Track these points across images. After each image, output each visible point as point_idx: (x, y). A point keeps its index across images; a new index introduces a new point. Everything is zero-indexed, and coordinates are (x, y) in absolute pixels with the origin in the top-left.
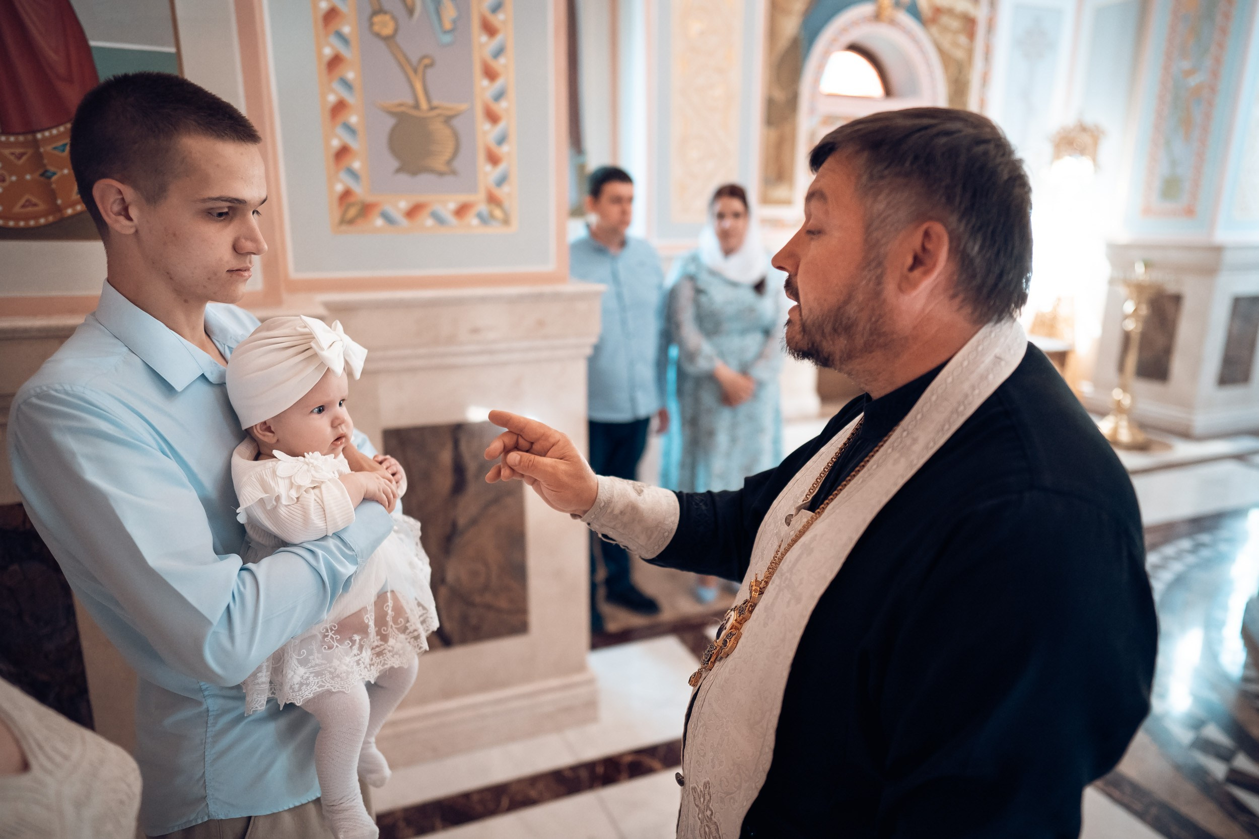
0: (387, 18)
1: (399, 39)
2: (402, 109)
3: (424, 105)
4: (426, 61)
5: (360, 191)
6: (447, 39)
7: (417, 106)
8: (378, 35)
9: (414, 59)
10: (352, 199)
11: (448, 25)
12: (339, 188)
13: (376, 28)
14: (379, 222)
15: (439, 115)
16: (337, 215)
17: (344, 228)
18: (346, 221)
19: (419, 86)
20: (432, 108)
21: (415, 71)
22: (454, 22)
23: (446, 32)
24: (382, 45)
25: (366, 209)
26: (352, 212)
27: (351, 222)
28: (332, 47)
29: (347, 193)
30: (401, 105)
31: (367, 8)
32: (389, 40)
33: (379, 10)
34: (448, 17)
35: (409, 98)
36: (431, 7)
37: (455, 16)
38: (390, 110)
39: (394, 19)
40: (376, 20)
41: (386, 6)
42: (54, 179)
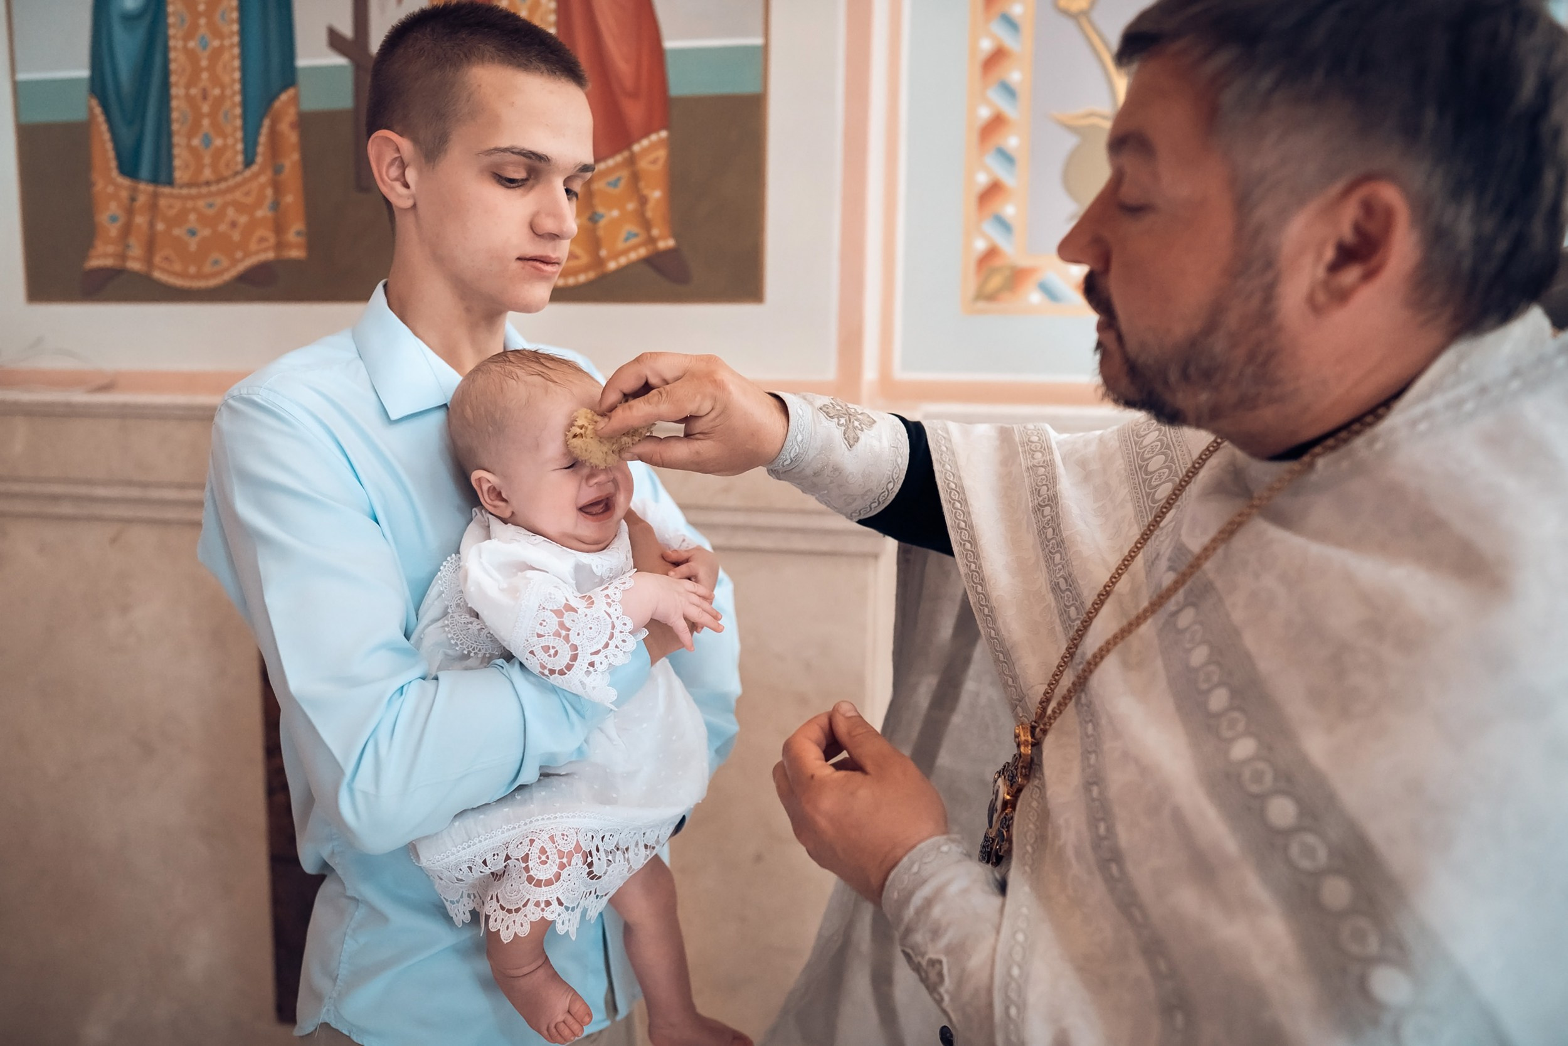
1: (1096, 15)
2: (1090, 121)
5: (1011, 250)
8: (1066, 13)
10: (997, 263)
12: (980, 245)
14: (1035, 297)
16: (972, 287)
17: (981, 305)
18: (986, 296)
24: (1069, 26)
25: (1016, 278)
26: (996, 282)
27: (991, 297)
28: (993, 37)
29: (992, 253)
30: (1091, 114)
32: (1081, 18)
35: (1104, 103)
38: (1071, 124)
42: (602, 223)
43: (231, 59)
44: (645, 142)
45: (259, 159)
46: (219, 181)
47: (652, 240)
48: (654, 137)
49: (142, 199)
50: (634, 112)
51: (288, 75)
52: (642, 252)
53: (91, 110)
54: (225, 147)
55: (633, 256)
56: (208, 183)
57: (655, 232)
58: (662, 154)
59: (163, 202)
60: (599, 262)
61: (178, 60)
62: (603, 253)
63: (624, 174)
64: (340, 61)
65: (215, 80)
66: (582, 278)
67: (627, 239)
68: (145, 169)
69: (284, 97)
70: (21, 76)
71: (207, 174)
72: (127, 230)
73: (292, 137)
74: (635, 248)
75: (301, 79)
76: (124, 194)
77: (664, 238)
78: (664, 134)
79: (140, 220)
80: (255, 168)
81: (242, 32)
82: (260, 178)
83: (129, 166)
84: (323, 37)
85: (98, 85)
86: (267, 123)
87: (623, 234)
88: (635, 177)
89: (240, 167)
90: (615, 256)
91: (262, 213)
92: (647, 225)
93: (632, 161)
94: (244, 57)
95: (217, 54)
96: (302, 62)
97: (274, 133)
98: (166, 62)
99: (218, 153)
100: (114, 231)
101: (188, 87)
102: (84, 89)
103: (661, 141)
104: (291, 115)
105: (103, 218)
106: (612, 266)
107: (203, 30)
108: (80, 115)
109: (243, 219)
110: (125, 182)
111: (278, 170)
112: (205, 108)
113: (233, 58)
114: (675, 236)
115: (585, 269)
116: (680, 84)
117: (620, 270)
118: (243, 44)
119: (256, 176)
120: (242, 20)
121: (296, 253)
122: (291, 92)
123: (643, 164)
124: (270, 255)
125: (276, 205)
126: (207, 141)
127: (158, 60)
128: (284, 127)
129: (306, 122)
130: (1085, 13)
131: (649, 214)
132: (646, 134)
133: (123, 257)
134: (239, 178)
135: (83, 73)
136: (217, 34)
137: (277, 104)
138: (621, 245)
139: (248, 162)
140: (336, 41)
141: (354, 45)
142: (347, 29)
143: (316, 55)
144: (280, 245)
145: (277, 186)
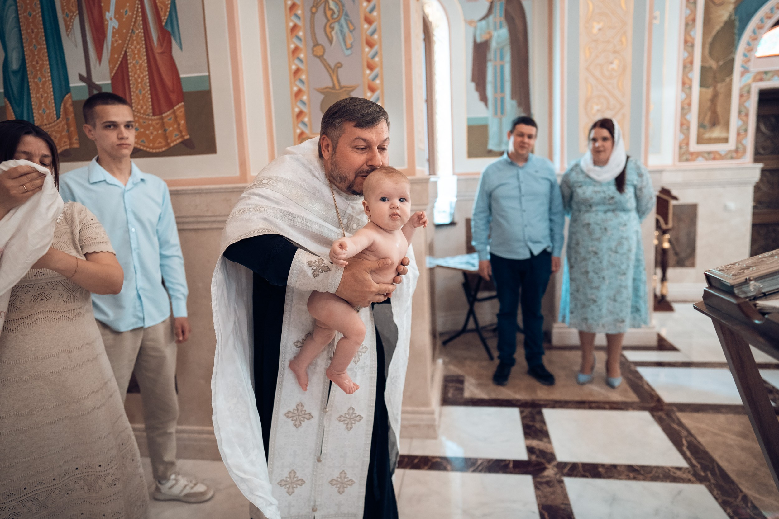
0: (320, 47)
1: (325, 57)
2: (328, 90)
3: (337, 87)
4: (339, 65)
5: (307, 132)
6: (348, 52)
7: (334, 88)
8: (316, 56)
9: (333, 66)
11: (349, 46)
12: (298, 131)
13: (315, 53)
15: (345, 91)
19: (335, 78)
20: (341, 88)
21: (333, 71)
22: (352, 44)
23: (347, 49)
24: (318, 60)
28: (296, 65)
30: (327, 88)
31: (311, 44)
32: (321, 58)
33: (316, 44)
34: (349, 42)
35: (330, 85)
36: (341, 38)
37: (352, 40)
38: (321, 91)
39: (323, 47)
40: (315, 49)
41: (320, 42)
42: (168, 132)
44: (178, 106)
45: (61, 116)
46: (49, 124)
47: (182, 136)
48: (180, 105)
50: (174, 97)
51: (68, 89)
52: (180, 140)
53: (5, 103)
54: (50, 113)
55: (178, 141)
56: (46, 125)
57: (183, 134)
58: (183, 109)
60: (168, 144)
61: (32, 85)
62: (169, 141)
63: (173, 116)
64: (83, 84)
65: (45, 92)
66: (164, 149)
67: (175, 136)
69: (67, 96)
71: (45, 122)
73: (71, 109)
74: (178, 139)
75: (72, 90)
77: (187, 136)
78: (183, 103)
80: (60, 119)
81: (52, 76)
82: (62, 122)
84: (78, 77)
85: (7, 94)
86: (62, 104)
87: (174, 135)
88: (176, 117)
89: (56, 119)
90: (173, 142)
91: (64, 133)
92: (181, 132)
93: (174, 112)
94: (53, 83)
95: (44, 83)
97: (65, 108)
98: (28, 86)
101: (36, 94)
102: (3, 95)
103: (182, 106)
104: (70, 102)
106: (172, 145)
107: (39, 76)
108: (3, 105)
109: (58, 136)
111: (68, 120)
112: (42, 101)
113: (50, 84)
114: (190, 135)
115: (164, 146)
116: (186, 88)
117: (174, 146)
118: (52, 79)
119: (61, 122)
120: (51, 72)
121: (76, 146)
122: (69, 94)
123: (178, 113)
124: (68, 147)
125: (68, 131)
126: (44, 111)
127: (26, 85)
128: (68, 106)
130: (322, 56)
131: (181, 128)
132: (178, 104)
134: (55, 123)
135: (2, 90)
136: (44, 77)
137: (65, 98)
138: (174, 138)
139: (58, 118)
140: (81, 78)
141: (87, 79)
142: (84, 74)
143: (75, 83)
144: (71, 144)
145: (68, 125)
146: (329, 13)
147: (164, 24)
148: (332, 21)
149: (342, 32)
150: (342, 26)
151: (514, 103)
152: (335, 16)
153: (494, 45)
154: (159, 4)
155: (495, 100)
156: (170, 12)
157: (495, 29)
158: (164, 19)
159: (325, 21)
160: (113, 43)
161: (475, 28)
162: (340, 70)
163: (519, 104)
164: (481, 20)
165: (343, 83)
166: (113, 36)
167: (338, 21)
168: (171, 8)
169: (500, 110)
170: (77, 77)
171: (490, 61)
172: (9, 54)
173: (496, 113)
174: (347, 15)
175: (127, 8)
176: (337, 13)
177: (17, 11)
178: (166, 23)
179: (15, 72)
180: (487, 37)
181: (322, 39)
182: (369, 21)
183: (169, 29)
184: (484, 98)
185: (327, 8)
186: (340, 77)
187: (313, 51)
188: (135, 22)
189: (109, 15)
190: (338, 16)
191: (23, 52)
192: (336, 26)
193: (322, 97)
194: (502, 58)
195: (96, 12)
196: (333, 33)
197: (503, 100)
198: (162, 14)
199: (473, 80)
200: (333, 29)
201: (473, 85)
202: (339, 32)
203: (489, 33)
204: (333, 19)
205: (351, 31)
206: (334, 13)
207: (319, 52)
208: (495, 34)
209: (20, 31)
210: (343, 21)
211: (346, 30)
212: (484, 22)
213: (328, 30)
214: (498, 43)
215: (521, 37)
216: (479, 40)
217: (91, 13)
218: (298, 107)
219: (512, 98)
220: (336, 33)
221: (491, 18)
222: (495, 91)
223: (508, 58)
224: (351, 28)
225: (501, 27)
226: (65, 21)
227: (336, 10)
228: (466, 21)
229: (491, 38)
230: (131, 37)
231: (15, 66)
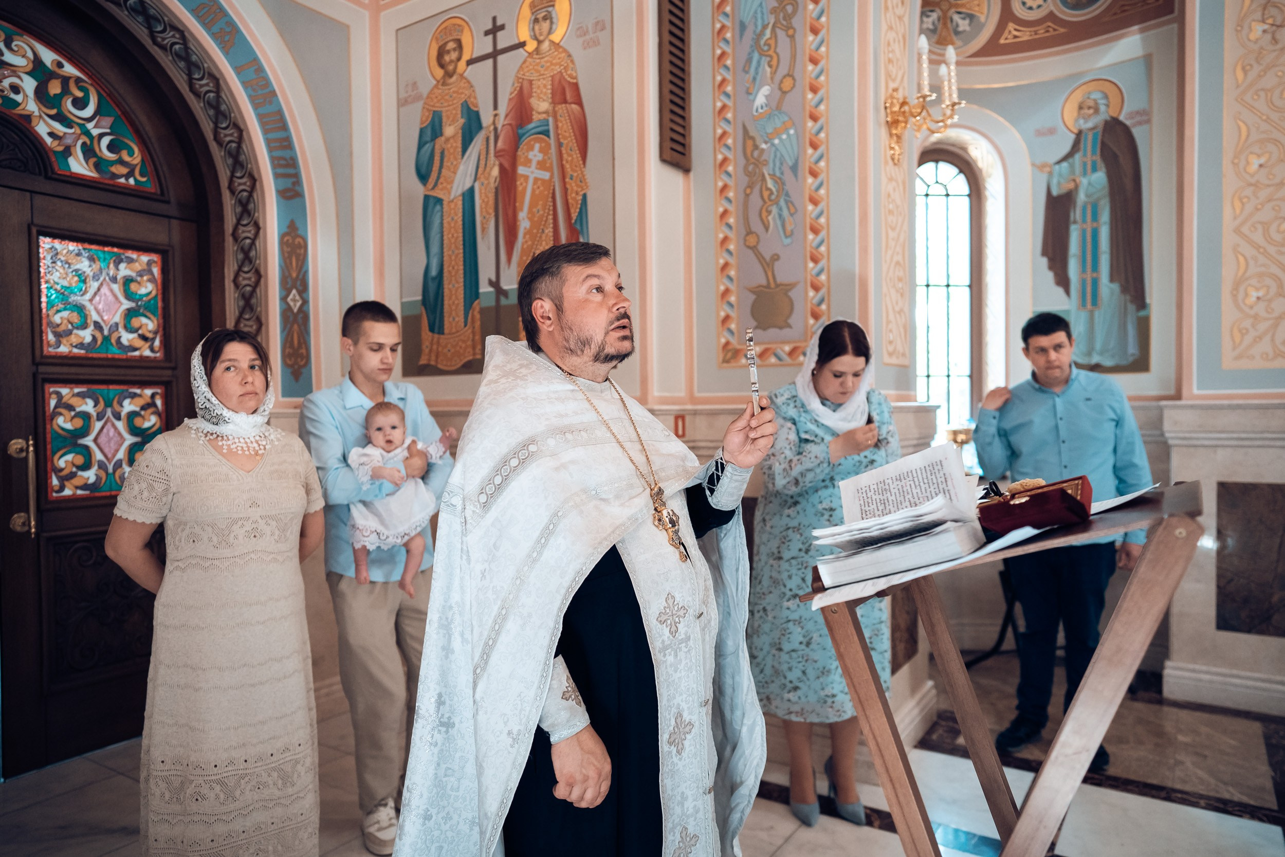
0: (754, 236)
1: (759, 247)
2: (761, 289)
3: (773, 285)
4: (776, 257)
5: (734, 341)
6: (788, 241)
7: (768, 286)
8: (748, 247)
9: (768, 258)
10: (730, 347)
11: (788, 233)
12: (723, 341)
13: (747, 244)
15: (782, 289)
17: (725, 365)
18: (726, 361)
19: (770, 274)
20: (777, 286)
21: (768, 265)
22: (792, 231)
23: (786, 237)
24: (750, 252)
25: (736, 353)
26: (729, 355)
27: (729, 361)
28: (724, 258)
29: (727, 343)
30: (759, 286)
31: (744, 233)
32: (754, 248)
33: (749, 232)
34: (789, 228)
35: (764, 282)
36: (779, 223)
37: (793, 227)
38: (752, 291)
39: (758, 236)
40: (748, 238)
41: (753, 229)
43: (461, 292)
45: (468, 324)
46: (457, 332)
49: (435, 340)
51: (477, 295)
53: (422, 310)
56: (454, 333)
59: (441, 341)
61: (446, 292)
64: (491, 289)
65: (457, 298)
68: (436, 330)
69: (476, 303)
70: (404, 300)
71: (454, 330)
72: (431, 351)
73: (478, 316)
75: (481, 297)
76: (430, 339)
79: (435, 347)
80: (467, 327)
81: (464, 281)
83: (432, 330)
85: (424, 302)
86: (471, 312)
89: (463, 327)
91: (469, 343)
94: (465, 289)
95: (457, 290)
96: (481, 290)
97: (473, 316)
98: (443, 293)
99: (458, 322)
100: (427, 351)
101: (449, 301)
102: (421, 303)
104: (477, 309)
105: (424, 347)
107: (453, 281)
109: (463, 345)
110: (430, 334)
111: (473, 328)
112: (454, 308)
113: (462, 290)
118: (464, 285)
119: (467, 330)
120: (464, 277)
121: (478, 356)
122: (478, 301)
124: (471, 358)
125: (473, 340)
126: (454, 319)
127: (441, 292)
128: (476, 312)
129: (483, 311)
130: (755, 247)
133: (429, 360)
134: (462, 331)
135: (420, 298)
136: (457, 282)
137: (474, 305)
139: (465, 326)
140: (491, 283)
141: (495, 284)
142: (494, 279)
143: (485, 288)
144: (474, 354)
145: (474, 333)
146: (766, 194)
147: (573, 221)
148: (770, 203)
149: (780, 216)
150: (781, 209)
151: (1116, 287)
152: (773, 197)
153: (1081, 197)
154: (570, 201)
155: (1083, 283)
156: (581, 209)
157: (1085, 174)
158: (574, 216)
159: (760, 203)
160: (523, 245)
161: (1051, 174)
162: (777, 264)
163: (1124, 290)
164: (1059, 162)
165: (779, 280)
166: (524, 237)
167: (777, 203)
168: (581, 204)
169: (1089, 298)
170: (487, 282)
171: (1075, 222)
172: (431, 258)
173: (1083, 304)
174: (787, 195)
175: (540, 207)
176: (775, 193)
177: (442, 216)
178: (576, 221)
179: (434, 279)
180: (1071, 186)
181: (757, 226)
182: (815, 202)
183: (578, 227)
184: (1063, 281)
185: (764, 189)
186: (776, 272)
187: (745, 240)
188: (546, 221)
189: (523, 215)
190: (777, 196)
191: (443, 257)
192: (774, 209)
193: (753, 297)
194: (1095, 217)
195: (510, 213)
196: (770, 218)
197: (1095, 282)
198: (572, 211)
199: (1044, 253)
200: (769, 212)
201: (1044, 261)
202: (777, 216)
203: (1074, 180)
204: (770, 200)
205: (792, 215)
206: (772, 193)
207: (752, 240)
208: (1084, 181)
209: (442, 236)
210: (782, 203)
211: (785, 213)
212: (1065, 165)
213: (764, 214)
214: (1087, 196)
215: (1128, 183)
216: (1055, 192)
217: (506, 215)
218: (725, 311)
219: (1112, 280)
220: (774, 219)
221: (1078, 157)
222: (1084, 270)
223: (1105, 216)
224: (792, 210)
225: (1094, 169)
226: (482, 224)
227: (774, 190)
228: (1033, 165)
229: (1077, 187)
230: (541, 237)
231: (434, 272)
